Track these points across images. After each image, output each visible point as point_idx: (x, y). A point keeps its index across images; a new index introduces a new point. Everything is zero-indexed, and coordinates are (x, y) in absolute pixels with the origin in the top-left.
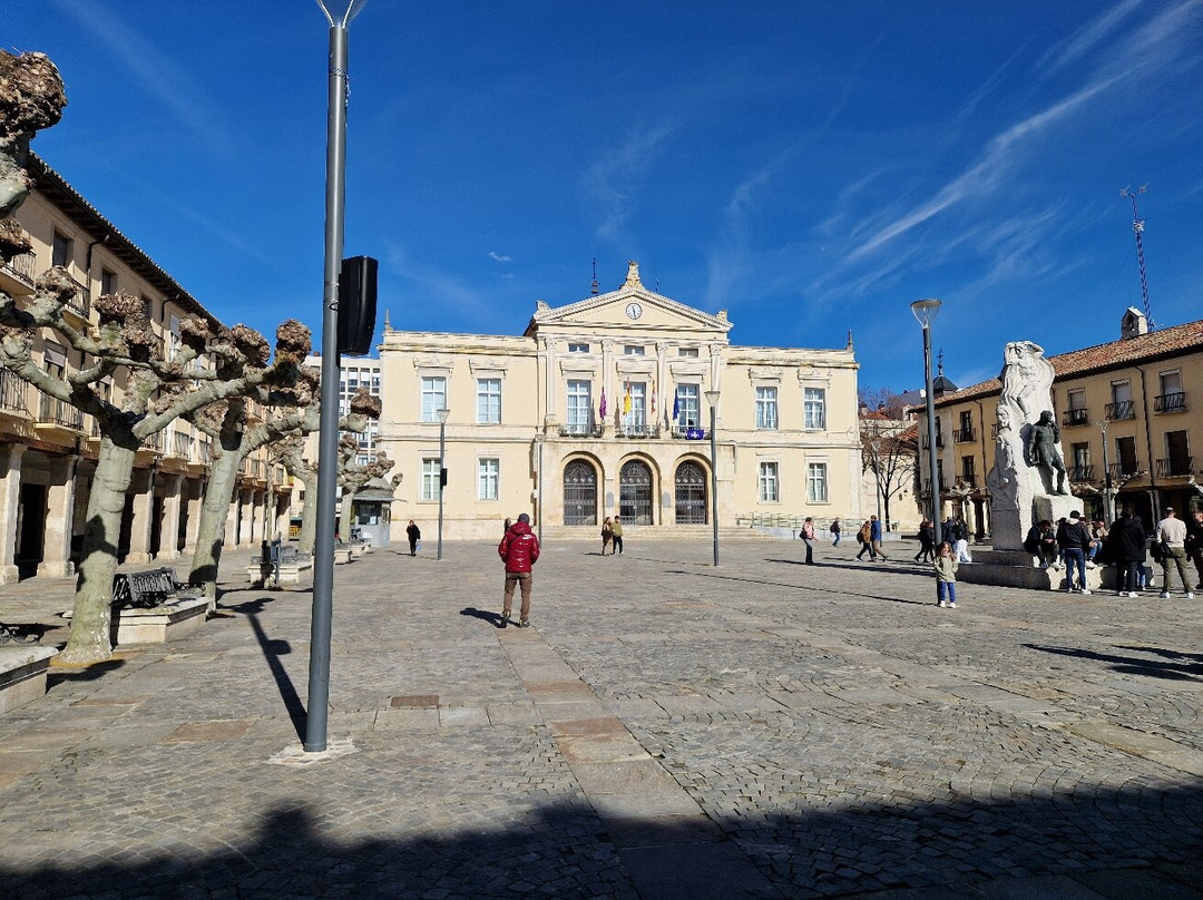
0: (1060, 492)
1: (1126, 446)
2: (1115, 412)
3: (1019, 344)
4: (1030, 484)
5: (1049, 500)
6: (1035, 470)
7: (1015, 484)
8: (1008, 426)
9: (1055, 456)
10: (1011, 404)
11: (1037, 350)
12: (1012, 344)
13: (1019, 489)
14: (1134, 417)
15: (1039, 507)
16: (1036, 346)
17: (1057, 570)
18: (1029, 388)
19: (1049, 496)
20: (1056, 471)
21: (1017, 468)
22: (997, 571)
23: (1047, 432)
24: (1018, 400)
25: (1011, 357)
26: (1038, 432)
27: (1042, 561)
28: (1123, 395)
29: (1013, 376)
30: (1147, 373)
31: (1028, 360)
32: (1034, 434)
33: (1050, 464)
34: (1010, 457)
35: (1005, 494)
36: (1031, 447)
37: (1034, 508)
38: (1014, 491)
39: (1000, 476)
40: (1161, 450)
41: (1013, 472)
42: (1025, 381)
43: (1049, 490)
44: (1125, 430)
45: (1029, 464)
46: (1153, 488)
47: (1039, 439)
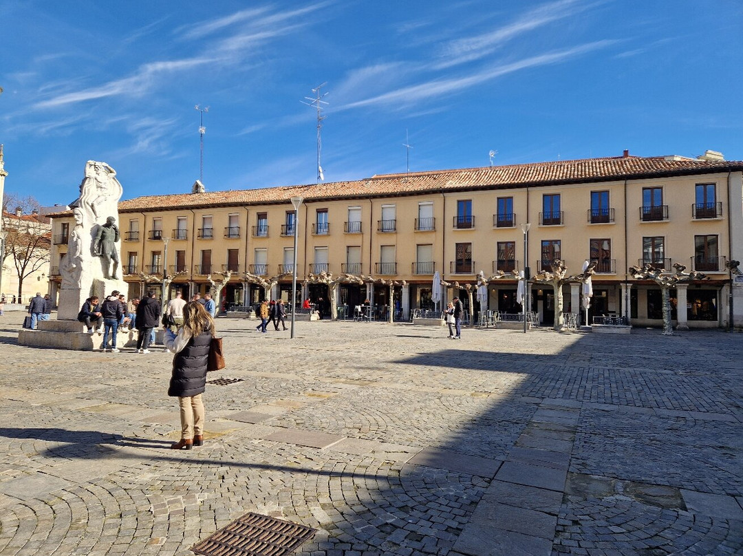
0: (114, 277)
1: (180, 255)
2: (177, 235)
3: (97, 163)
4: (91, 269)
5: (103, 283)
6: (98, 260)
7: (80, 269)
8: (82, 225)
9: (114, 251)
10: (86, 207)
11: (111, 172)
12: (92, 162)
13: (83, 273)
14: (186, 239)
15: (97, 287)
16: (112, 169)
17: (100, 334)
18: (102, 198)
19: (106, 281)
20: (112, 262)
21: (83, 257)
22: (55, 337)
23: (110, 232)
24: (92, 206)
25: (90, 172)
26: (103, 232)
27: (90, 328)
28: (183, 226)
29: (90, 187)
30: (197, 215)
31: (103, 177)
32: (100, 233)
33: (109, 257)
34: (79, 247)
35: (71, 276)
36: (97, 241)
37: (93, 288)
38: (79, 275)
39: (70, 262)
40: (198, 260)
41: (79, 260)
42: (99, 192)
43: (106, 276)
44: (182, 246)
45: (94, 255)
46: (192, 281)
47: (103, 237)
